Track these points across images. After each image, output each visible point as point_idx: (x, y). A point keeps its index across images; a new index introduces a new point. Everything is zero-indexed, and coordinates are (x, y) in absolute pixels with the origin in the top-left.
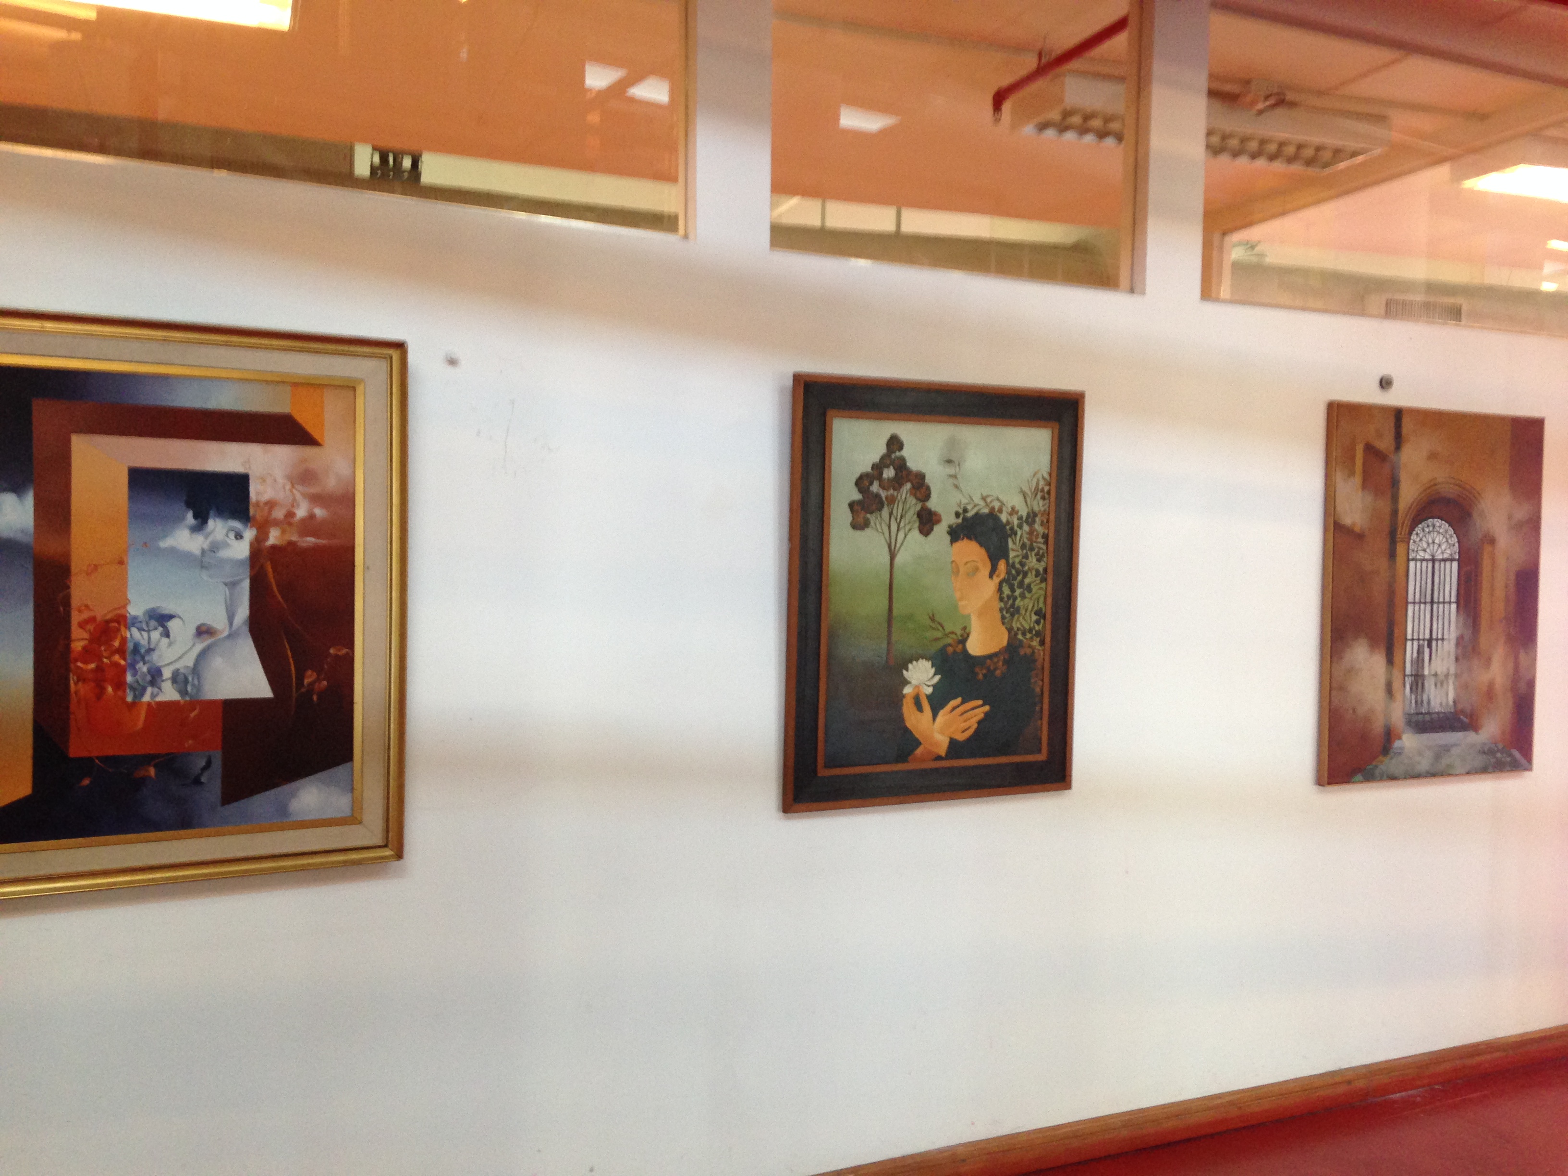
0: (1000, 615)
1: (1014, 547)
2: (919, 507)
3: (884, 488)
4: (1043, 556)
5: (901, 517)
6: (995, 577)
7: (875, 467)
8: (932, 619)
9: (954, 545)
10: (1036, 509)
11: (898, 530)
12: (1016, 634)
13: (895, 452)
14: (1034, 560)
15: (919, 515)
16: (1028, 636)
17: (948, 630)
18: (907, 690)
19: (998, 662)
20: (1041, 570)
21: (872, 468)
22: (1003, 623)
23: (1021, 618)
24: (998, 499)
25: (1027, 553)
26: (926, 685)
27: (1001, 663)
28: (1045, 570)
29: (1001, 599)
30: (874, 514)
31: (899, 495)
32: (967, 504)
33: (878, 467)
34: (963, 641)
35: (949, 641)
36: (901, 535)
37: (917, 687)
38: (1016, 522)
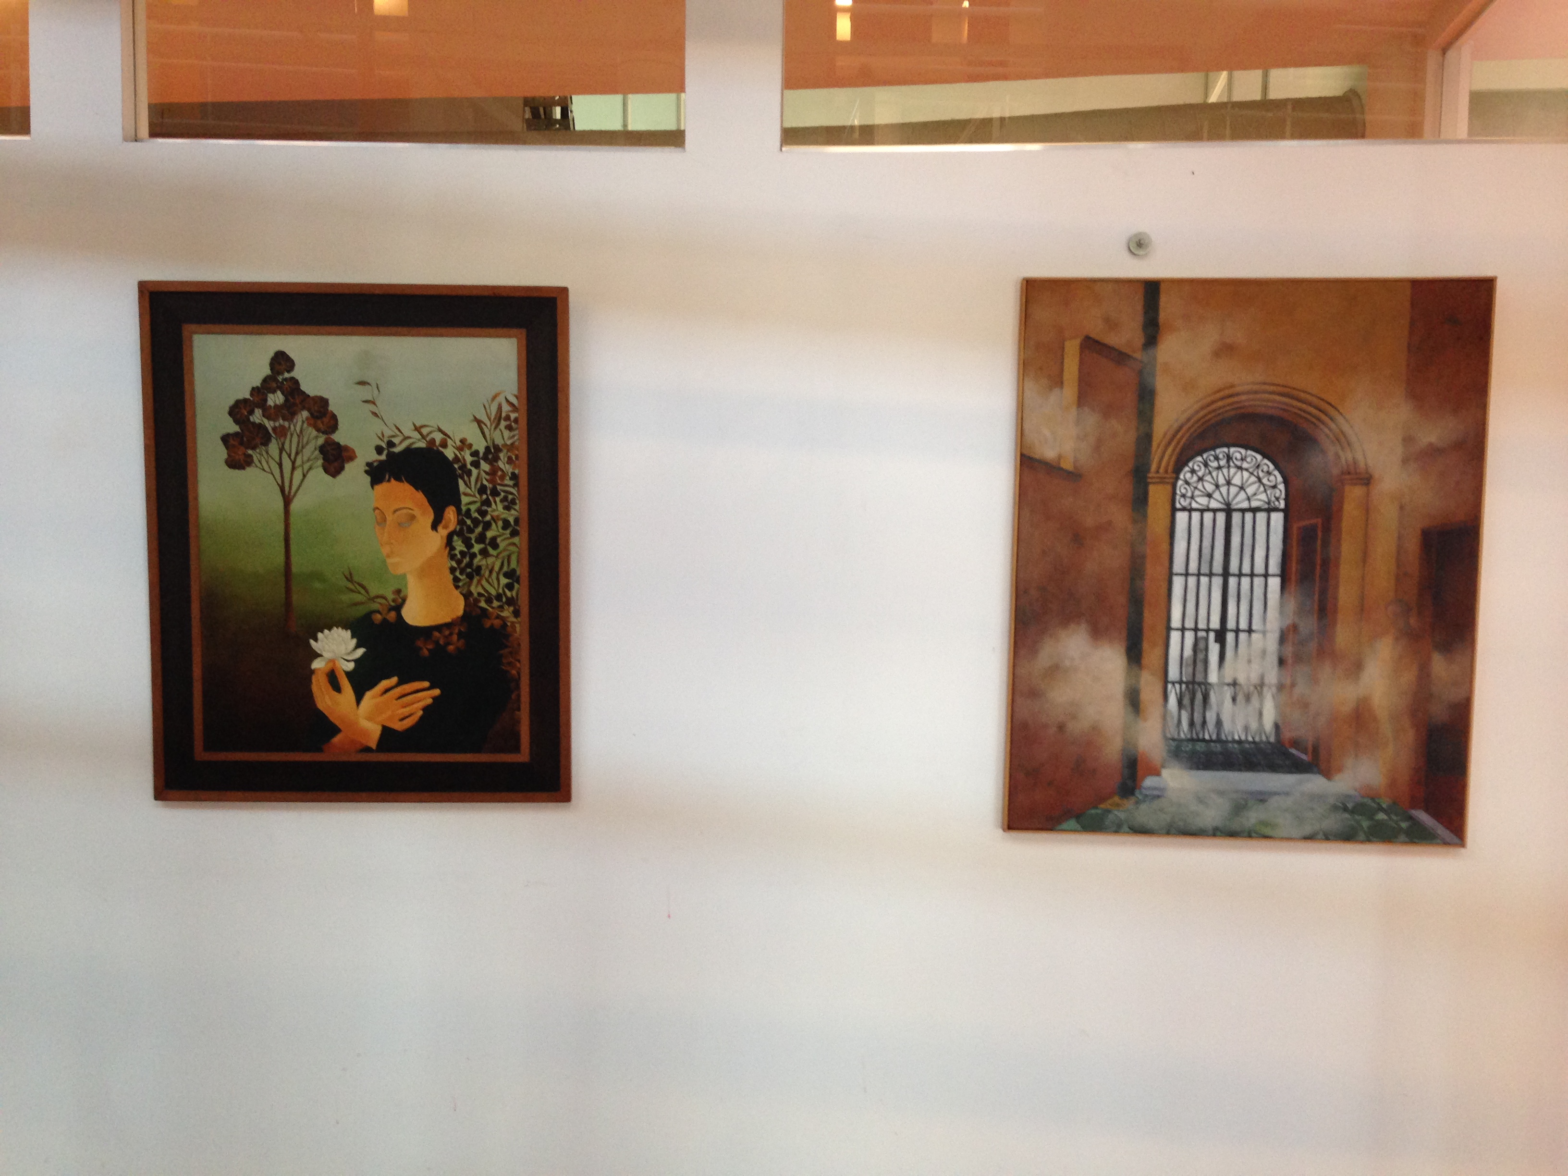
0: (451, 577)
1: (468, 491)
2: (321, 441)
3: (269, 418)
4: (513, 502)
5: (297, 454)
6: (440, 528)
7: (254, 391)
8: (350, 578)
9: (376, 487)
10: (499, 442)
11: (294, 468)
12: (477, 601)
13: (282, 374)
14: (500, 507)
15: (322, 449)
16: (496, 604)
17: (373, 592)
18: (317, 664)
19: (451, 634)
20: (511, 520)
21: (252, 394)
22: (457, 587)
23: (484, 582)
24: (440, 430)
25: (488, 499)
26: (344, 659)
27: (455, 637)
28: (517, 521)
29: (452, 557)
30: (258, 451)
31: (292, 427)
32: (393, 436)
33: (260, 392)
34: (398, 608)
35: (375, 606)
36: (298, 475)
37: (332, 661)
38: (469, 459)
